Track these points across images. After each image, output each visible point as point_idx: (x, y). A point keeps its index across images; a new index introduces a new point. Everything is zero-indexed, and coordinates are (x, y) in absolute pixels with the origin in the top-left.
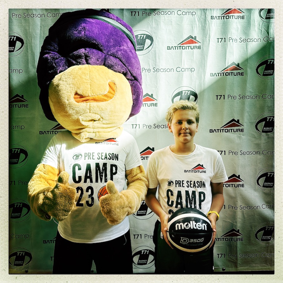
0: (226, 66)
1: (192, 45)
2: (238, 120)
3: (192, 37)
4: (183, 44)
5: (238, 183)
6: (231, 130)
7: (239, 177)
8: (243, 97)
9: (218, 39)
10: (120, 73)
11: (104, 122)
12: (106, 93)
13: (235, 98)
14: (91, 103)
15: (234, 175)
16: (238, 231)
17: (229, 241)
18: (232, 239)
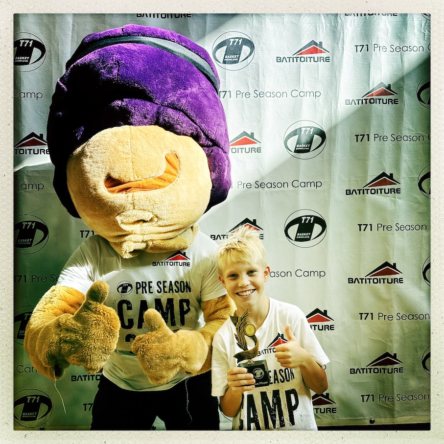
0: (371, 89)
1: (316, 56)
2: (391, 175)
3: (316, 44)
4: (301, 54)
5: (393, 276)
6: (381, 190)
7: (394, 266)
8: (397, 138)
9: (357, 46)
10: (187, 135)
11: (160, 223)
12: (161, 173)
13: (385, 139)
14: (135, 194)
15: (386, 264)
16: (395, 356)
17: (380, 373)
18: (384, 369)
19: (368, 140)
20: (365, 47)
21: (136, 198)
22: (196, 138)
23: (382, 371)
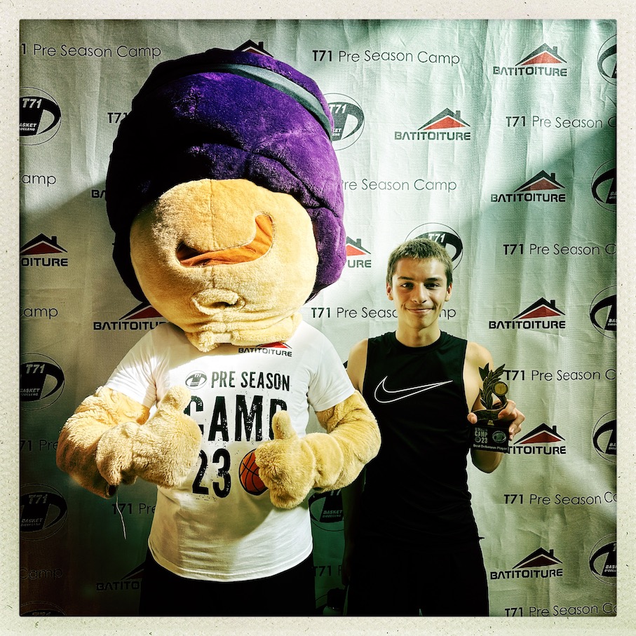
1: (451, 130)
2: (553, 302)
3: (451, 113)
4: (430, 128)
5: (552, 445)
6: (538, 322)
7: (554, 430)
8: (563, 250)
9: (509, 118)
10: (285, 192)
11: (248, 307)
12: (250, 241)
13: (546, 252)
14: (216, 267)
15: (544, 427)
16: (551, 554)
17: (532, 576)
18: (537, 572)
19: (522, 253)
20: (521, 120)
21: (217, 273)
22: (298, 195)
23: (534, 574)
